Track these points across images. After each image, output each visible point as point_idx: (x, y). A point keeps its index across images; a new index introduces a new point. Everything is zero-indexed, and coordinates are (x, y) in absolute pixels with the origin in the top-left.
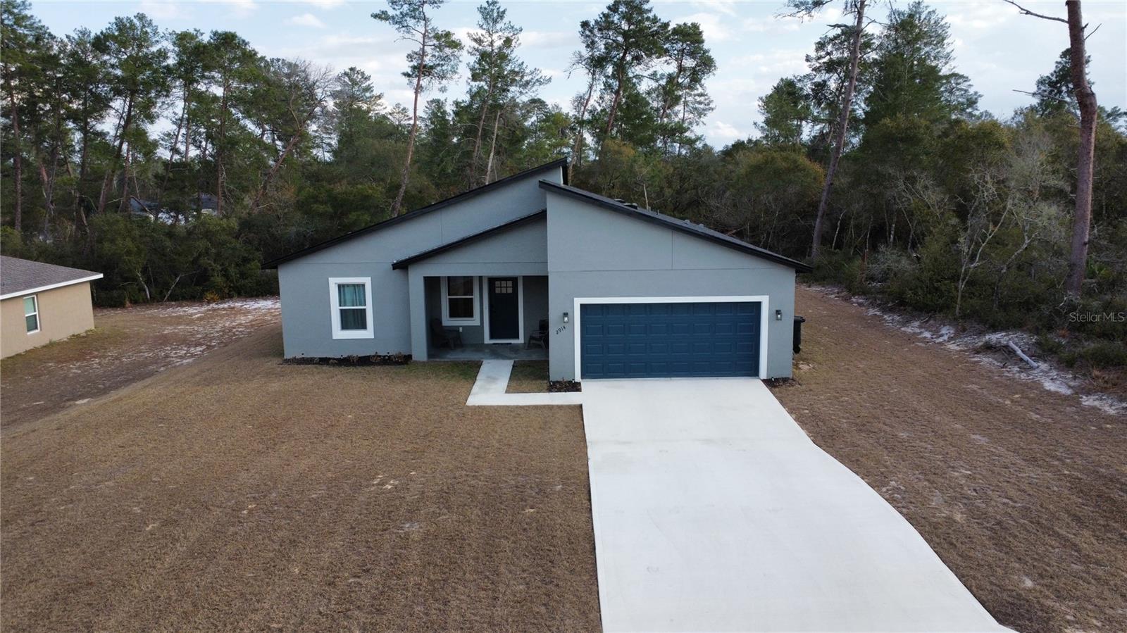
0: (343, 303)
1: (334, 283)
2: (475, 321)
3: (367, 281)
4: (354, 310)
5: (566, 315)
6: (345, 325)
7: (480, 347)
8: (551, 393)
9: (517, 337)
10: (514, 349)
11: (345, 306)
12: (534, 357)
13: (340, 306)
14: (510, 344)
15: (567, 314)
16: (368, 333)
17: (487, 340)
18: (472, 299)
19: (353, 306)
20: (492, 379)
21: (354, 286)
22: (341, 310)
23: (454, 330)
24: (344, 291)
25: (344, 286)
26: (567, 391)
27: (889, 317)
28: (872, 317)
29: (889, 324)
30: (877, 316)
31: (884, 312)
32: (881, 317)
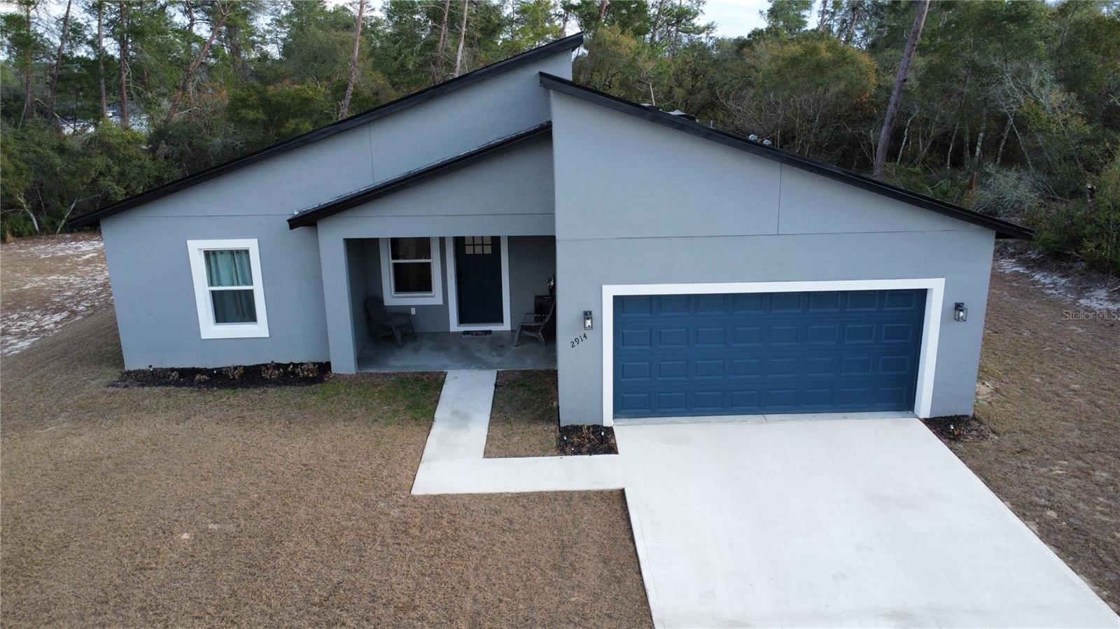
0: (215, 282)
1: (196, 249)
2: (433, 298)
3: (252, 245)
4: (234, 291)
5: (588, 315)
6: (221, 316)
7: (442, 340)
8: (565, 457)
9: (500, 320)
10: (496, 342)
11: (219, 284)
12: (529, 364)
13: (211, 284)
14: (490, 332)
15: (590, 313)
16: (258, 329)
17: (454, 326)
18: (429, 263)
19: (233, 285)
20: (461, 418)
21: (232, 252)
22: (213, 293)
23: (403, 312)
24: (216, 262)
25: (214, 253)
26: (593, 451)
27: (1044, 278)
28: (1016, 277)
29: (1050, 292)
30: (1021, 276)
31: (1029, 268)
32: (1031, 277)
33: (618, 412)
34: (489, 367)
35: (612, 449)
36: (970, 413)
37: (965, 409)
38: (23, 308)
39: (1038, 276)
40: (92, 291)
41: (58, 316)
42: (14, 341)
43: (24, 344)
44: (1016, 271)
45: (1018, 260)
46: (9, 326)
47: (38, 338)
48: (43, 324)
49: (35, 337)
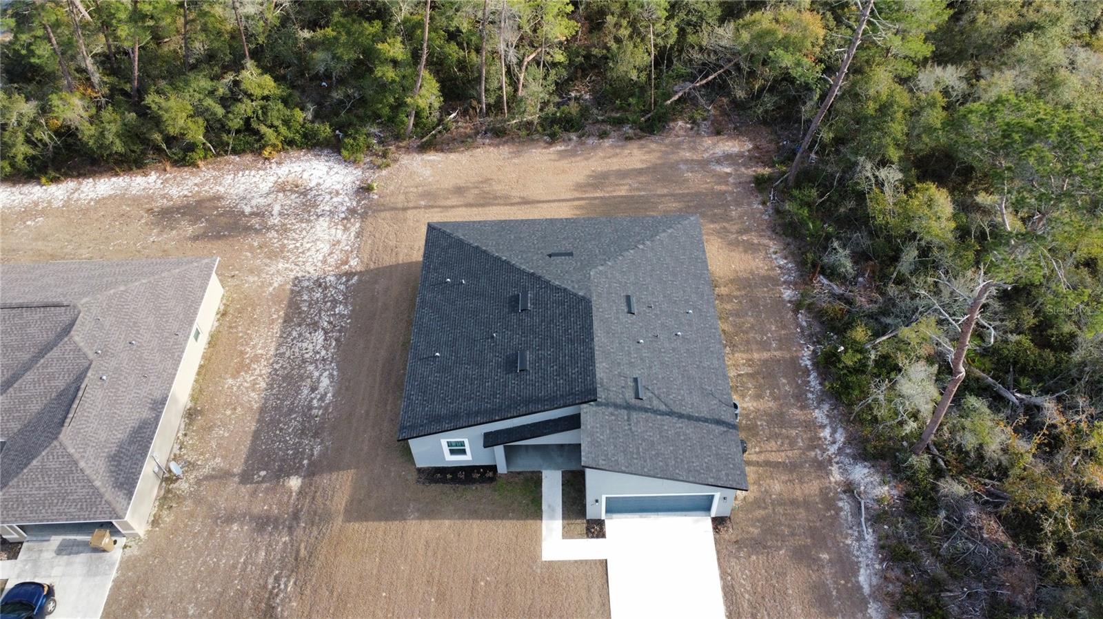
0: (450, 447)
3: (465, 440)
4: (458, 449)
6: (453, 454)
8: (589, 539)
11: (452, 448)
12: (574, 463)
15: (598, 499)
16: (467, 457)
21: (457, 441)
24: (451, 443)
26: (597, 537)
27: (813, 380)
28: (803, 373)
29: (810, 395)
30: (807, 372)
31: (813, 364)
32: (809, 376)
33: (608, 511)
34: (559, 469)
35: (603, 536)
36: (728, 515)
37: (727, 514)
38: (293, 321)
39: (813, 375)
40: (318, 295)
41: (319, 337)
42: (316, 374)
43: (325, 382)
44: (806, 365)
45: (814, 351)
46: (301, 349)
47: (328, 372)
48: (318, 348)
49: (325, 370)
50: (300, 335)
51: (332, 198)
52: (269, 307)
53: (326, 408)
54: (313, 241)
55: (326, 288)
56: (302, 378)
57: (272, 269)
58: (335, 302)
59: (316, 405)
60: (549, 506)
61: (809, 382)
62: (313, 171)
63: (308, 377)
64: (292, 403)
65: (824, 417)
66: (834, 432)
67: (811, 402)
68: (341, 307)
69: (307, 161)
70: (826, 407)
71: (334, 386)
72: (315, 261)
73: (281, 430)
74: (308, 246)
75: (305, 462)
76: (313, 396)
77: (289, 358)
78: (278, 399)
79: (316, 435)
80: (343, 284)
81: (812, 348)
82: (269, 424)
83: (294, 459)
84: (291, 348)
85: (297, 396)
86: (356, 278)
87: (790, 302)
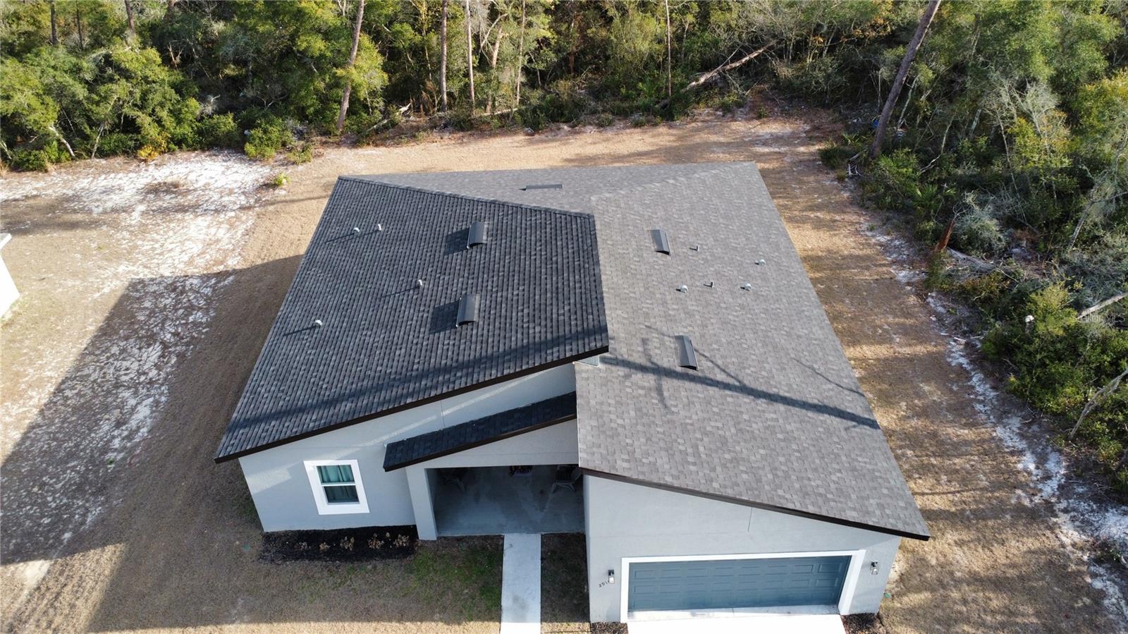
0: (326, 481)
3: (353, 463)
4: (341, 487)
5: (611, 573)
6: (332, 499)
7: (496, 481)
10: (537, 486)
11: (329, 481)
12: (565, 522)
15: (613, 570)
16: (361, 507)
19: (339, 481)
21: (338, 467)
22: (325, 487)
24: (326, 471)
25: (325, 467)
27: (979, 383)
28: (958, 375)
29: (979, 407)
30: (963, 374)
31: (972, 362)
32: (970, 379)
33: (632, 608)
34: (535, 532)
36: (877, 611)
37: (874, 608)
38: (117, 333)
39: (976, 379)
40: (168, 301)
41: (154, 353)
42: (132, 402)
43: (144, 411)
44: (961, 365)
45: (967, 344)
46: (117, 370)
47: (151, 399)
48: (145, 367)
49: (148, 396)
50: (123, 351)
51: (222, 197)
52: (86, 317)
53: (130, 451)
54: (180, 241)
55: (182, 293)
56: (106, 408)
57: (109, 273)
58: (191, 308)
59: (117, 446)
60: (516, 599)
61: (973, 387)
62: (203, 172)
63: (117, 407)
64: (77, 446)
65: (1016, 439)
66: (1041, 460)
67: (984, 417)
68: (200, 313)
69: (197, 162)
70: (1015, 422)
71: (155, 418)
72: (176, 262)
73: (43, 484)
74: (170, 247)
75: (67, 536)
76: (116, 433)
77: (95, 381)
78: (55, 439)
79: (101, 491)
80: (211, 287)
81: (963, 341)
82: (26, 476)
83: (49, 531)
84: (102, 368)
85: (89, 435)
86: (231, 278)
87: (908, 284)
